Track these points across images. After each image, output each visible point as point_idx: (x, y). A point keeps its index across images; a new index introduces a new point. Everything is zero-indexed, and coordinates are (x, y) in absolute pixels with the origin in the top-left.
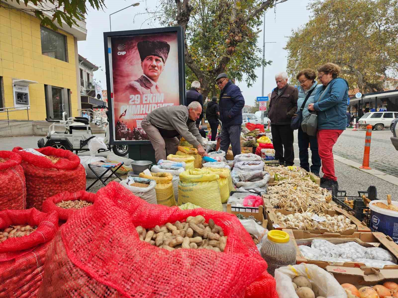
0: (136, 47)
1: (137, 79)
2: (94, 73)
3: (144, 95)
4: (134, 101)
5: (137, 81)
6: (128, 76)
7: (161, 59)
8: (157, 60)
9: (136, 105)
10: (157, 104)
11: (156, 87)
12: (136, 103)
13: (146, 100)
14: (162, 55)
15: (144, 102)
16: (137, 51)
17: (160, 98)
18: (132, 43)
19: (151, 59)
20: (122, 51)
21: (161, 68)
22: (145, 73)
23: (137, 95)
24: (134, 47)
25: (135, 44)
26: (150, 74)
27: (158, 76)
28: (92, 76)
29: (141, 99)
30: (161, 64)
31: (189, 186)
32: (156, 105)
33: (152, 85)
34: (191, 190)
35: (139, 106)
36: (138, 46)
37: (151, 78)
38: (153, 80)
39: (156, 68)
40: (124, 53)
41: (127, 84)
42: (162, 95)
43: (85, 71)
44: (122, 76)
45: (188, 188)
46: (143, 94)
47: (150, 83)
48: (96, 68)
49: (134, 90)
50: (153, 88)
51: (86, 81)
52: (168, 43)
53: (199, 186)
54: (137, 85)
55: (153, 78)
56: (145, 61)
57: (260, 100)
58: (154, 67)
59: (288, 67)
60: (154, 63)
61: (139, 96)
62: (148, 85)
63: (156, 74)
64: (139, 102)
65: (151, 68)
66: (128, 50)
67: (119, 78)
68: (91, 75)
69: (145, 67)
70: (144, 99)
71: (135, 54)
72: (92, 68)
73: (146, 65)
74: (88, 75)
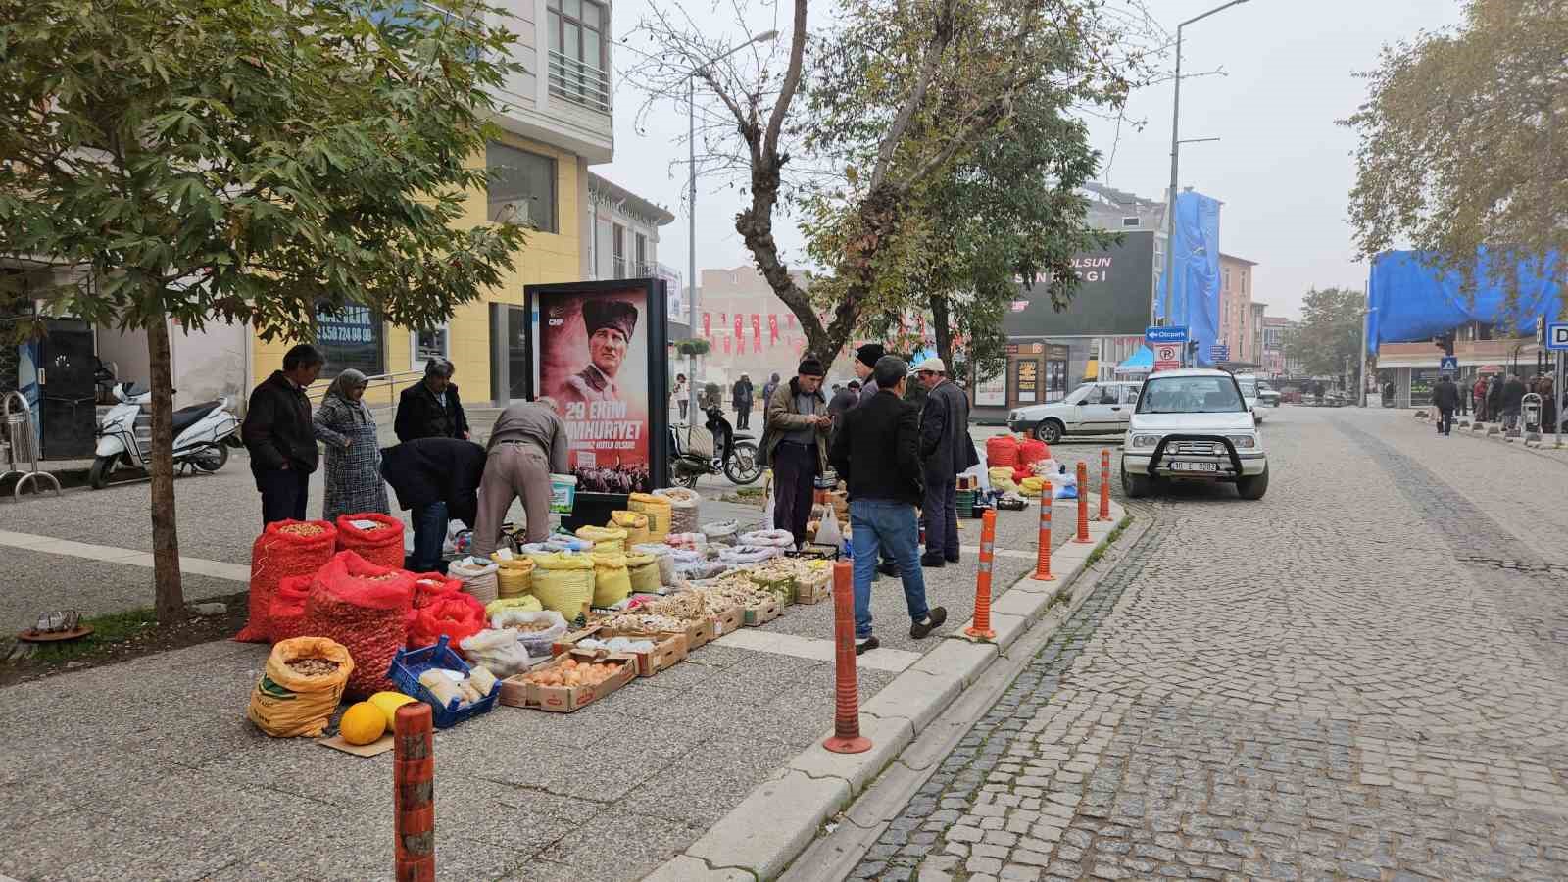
0: (580, 312)
1: (580, 371)
2: (662, 230)
3: (593, 404)
4: (574, 414)
5: (580, 375)
6: (565, 365)
7: (621, 335)
8: (614, 337)
9: (578, 421)
10: (613, 421)
11: (613, 387)
12: (578, 417)
13: (595, 413)
14: (624, 328)
15: (592, 417)
16: (582, 319)
17: (619, 408)
18: (574, 304)
19: (605, 334)
20: (556, 318)
21: (622, 351)
22: (594, 362)
23: (579, 403)
24: (575, 312)
25: (579, 305)
26: (603, 363)
27: (617, 366)
28: (655, 240)
29: (587, 410)
30: (622, 344)
31: (540, 574)
32: (611, 423)
33: (606, 384)
34: (540, 580)
35: (582, 424)
36: (584, 309)
37: (605, 370)
38: (608, 374)
39: (613, 352)
40: (559, 322)
41: (563, 380)
42: (624, 404)
43: (631, 231)
44: (555, 365)
45: (538, 577)
46: (591, 401)
47: (602, 379)
48: (666, 218)
49: (574, 393)
50: (607, 389)
51: (632, 263)
52: (635, 306)
53: (552, 575)
54: (580, 383)
55: (608, 371)
56: (595, 338)
57: (1157, 339)
58: (609, 349)
59: (1355, 194)
60: (610, 342)
61: (583, 403)
62: (598, 384)
63: (613, 363)
64: (583, 416)
65: (604, 351)
66: (565, 316)
67: (550, 368)
68: (651, 240)
69: (594, 348)
70: (592, 409)
71: (578, 324)
72: (655, 219)
73: (596, 346)
74: (641, 239)
